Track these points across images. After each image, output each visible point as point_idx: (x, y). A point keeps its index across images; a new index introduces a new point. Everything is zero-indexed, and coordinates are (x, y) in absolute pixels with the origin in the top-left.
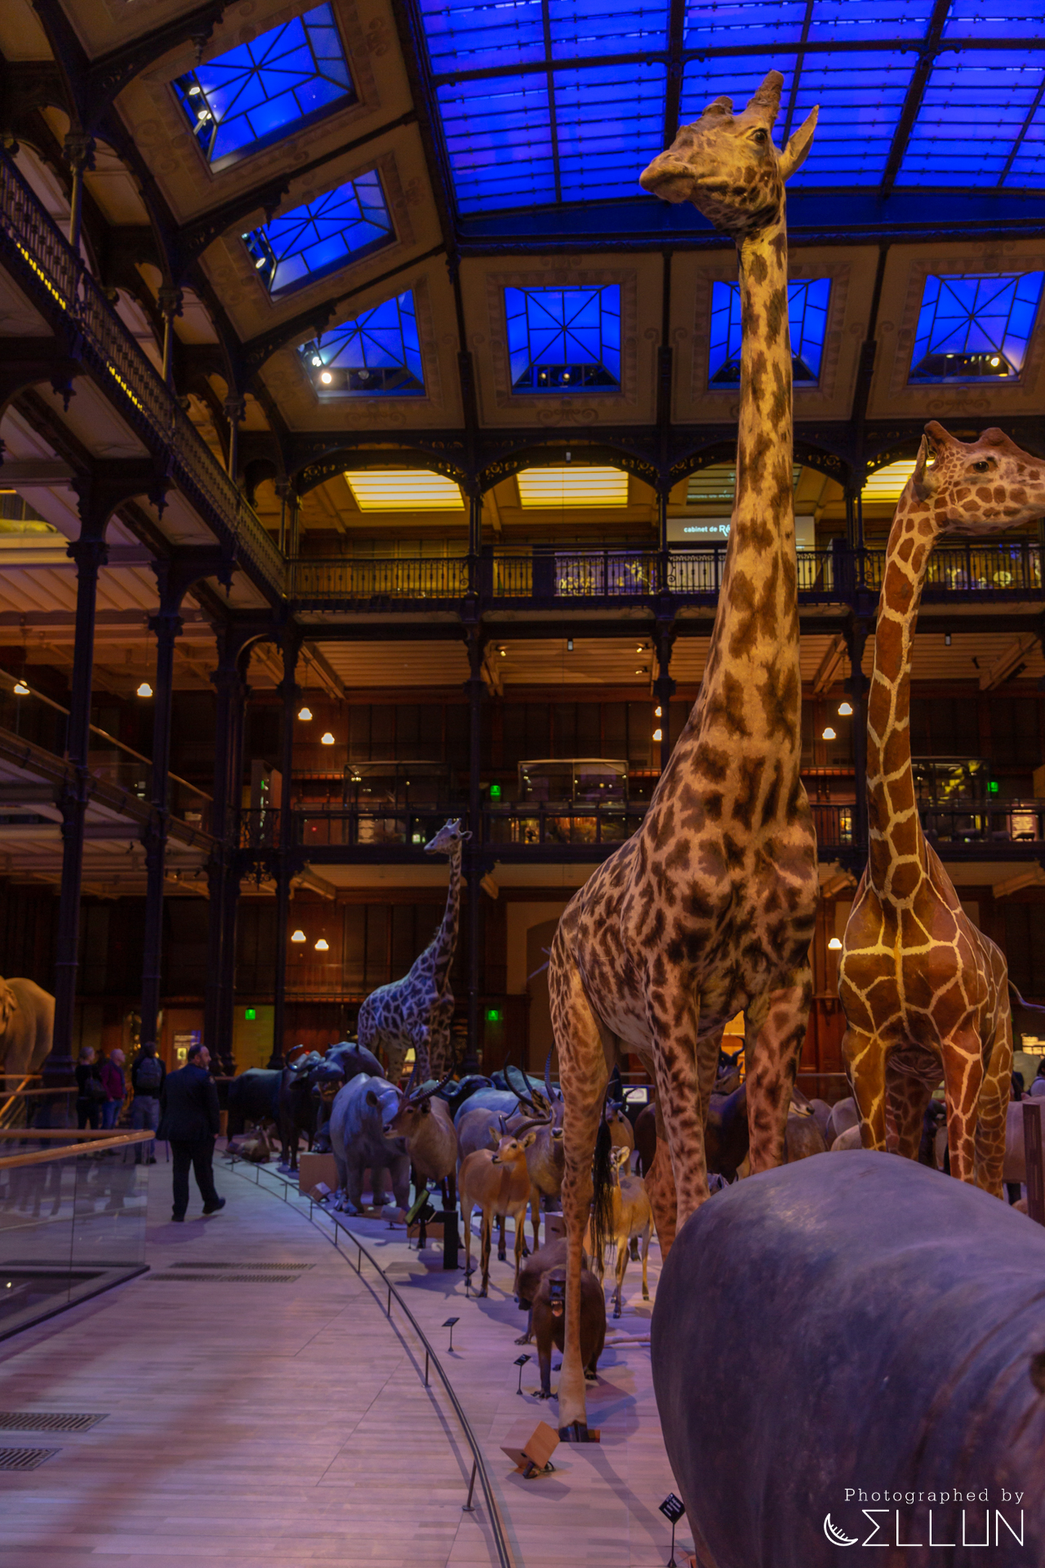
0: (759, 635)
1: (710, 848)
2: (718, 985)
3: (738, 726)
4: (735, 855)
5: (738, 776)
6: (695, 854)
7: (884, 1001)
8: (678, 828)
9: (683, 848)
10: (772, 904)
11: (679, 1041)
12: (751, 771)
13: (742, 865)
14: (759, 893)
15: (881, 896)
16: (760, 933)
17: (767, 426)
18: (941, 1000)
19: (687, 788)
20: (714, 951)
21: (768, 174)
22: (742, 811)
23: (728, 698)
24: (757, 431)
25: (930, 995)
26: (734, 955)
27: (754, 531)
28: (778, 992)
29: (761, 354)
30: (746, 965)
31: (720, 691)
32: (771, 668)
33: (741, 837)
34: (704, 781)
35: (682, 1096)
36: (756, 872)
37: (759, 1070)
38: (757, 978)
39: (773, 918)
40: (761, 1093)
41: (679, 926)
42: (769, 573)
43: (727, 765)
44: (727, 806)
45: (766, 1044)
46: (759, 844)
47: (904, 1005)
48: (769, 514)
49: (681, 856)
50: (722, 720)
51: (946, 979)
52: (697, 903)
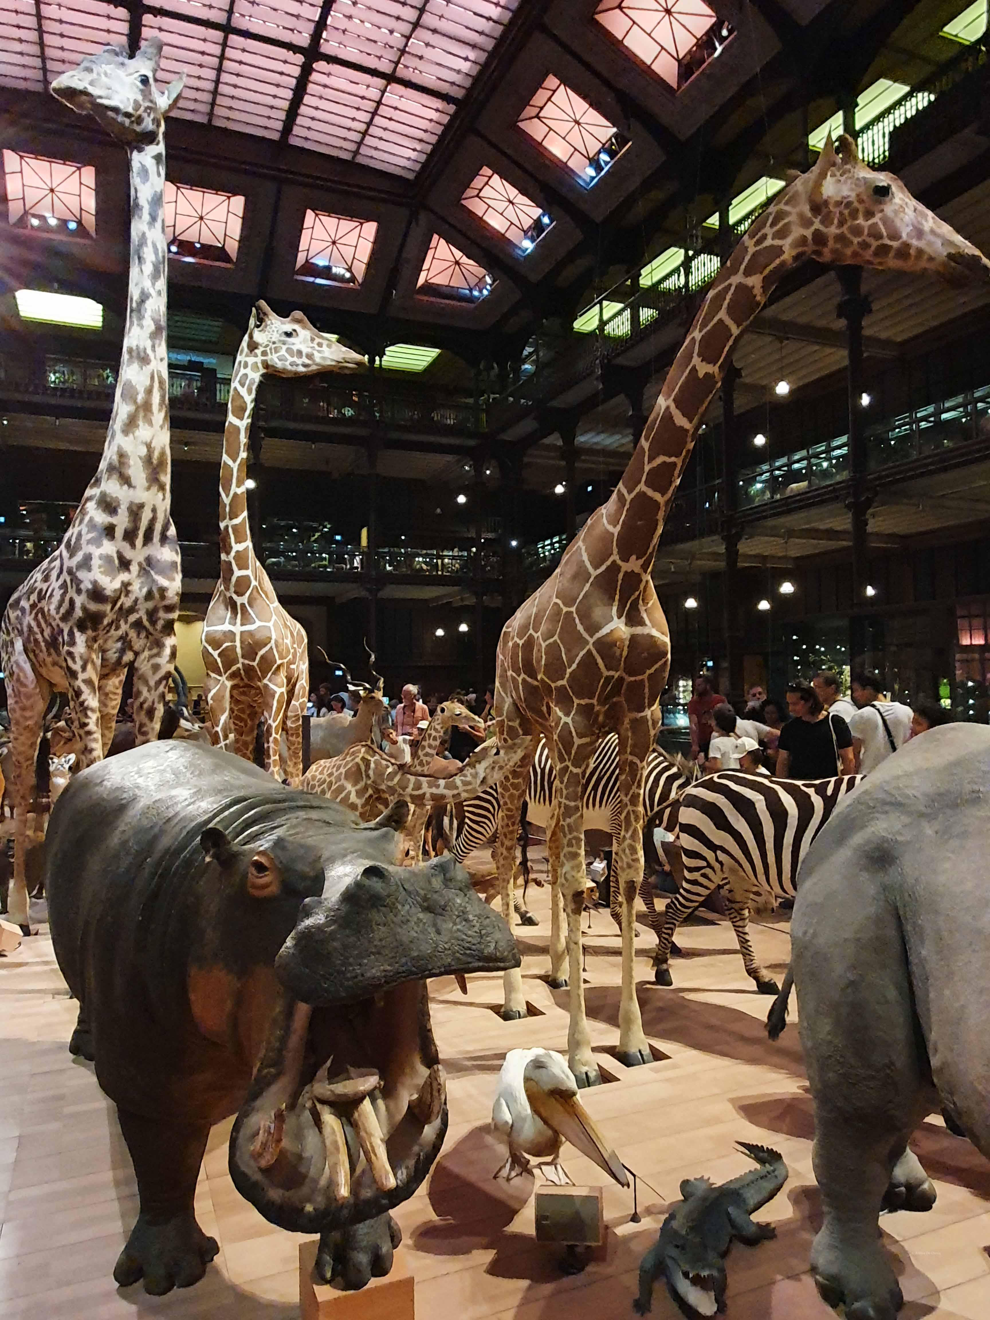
0: (141, 423)
1: (107, 559)
2: (114, 647)
3: (126, 480)
4: (125, 564)
5: (126, 514)
6: (96, 562)
7: (228, 658)
8: (84, 546)
9: (88, 558)
10: (149, 596)
11: (84, 681)
12: (135, 511)
13: (128, 570)
14: (140, 589)
15: (228, 595)
16: (141, 614)
17: (147, 284)
18: (262, 657)
19: (91, 519)
20: (110, 625)
21: (148, 108)
22: (130, 536)
23: (120, 462)
24: (140, 286)
25: (257, 654)
26: (124, 627)
27: (139, 353)
28: (155, 651)
29: (144, 234)
30: (132, 634)
31: (115, 457)
32: (149, 446)
33: (129, 553)
34: (104, 515)
35: (87, 716)
36: (139, 576)
37: (141, 699)
38: (138, 643)
39: (150, 605)
40: (143, 713)
41: (84, 609)
42: (148, 383)
43: (119, 505)
44: (119, 533)
45: (146, 683)
46: (141, 558)
47: (241, 660)
48: (149, 344)
49: (86, 563)
50: (115, 476)
51: (266, 645)
52: (97, 594)
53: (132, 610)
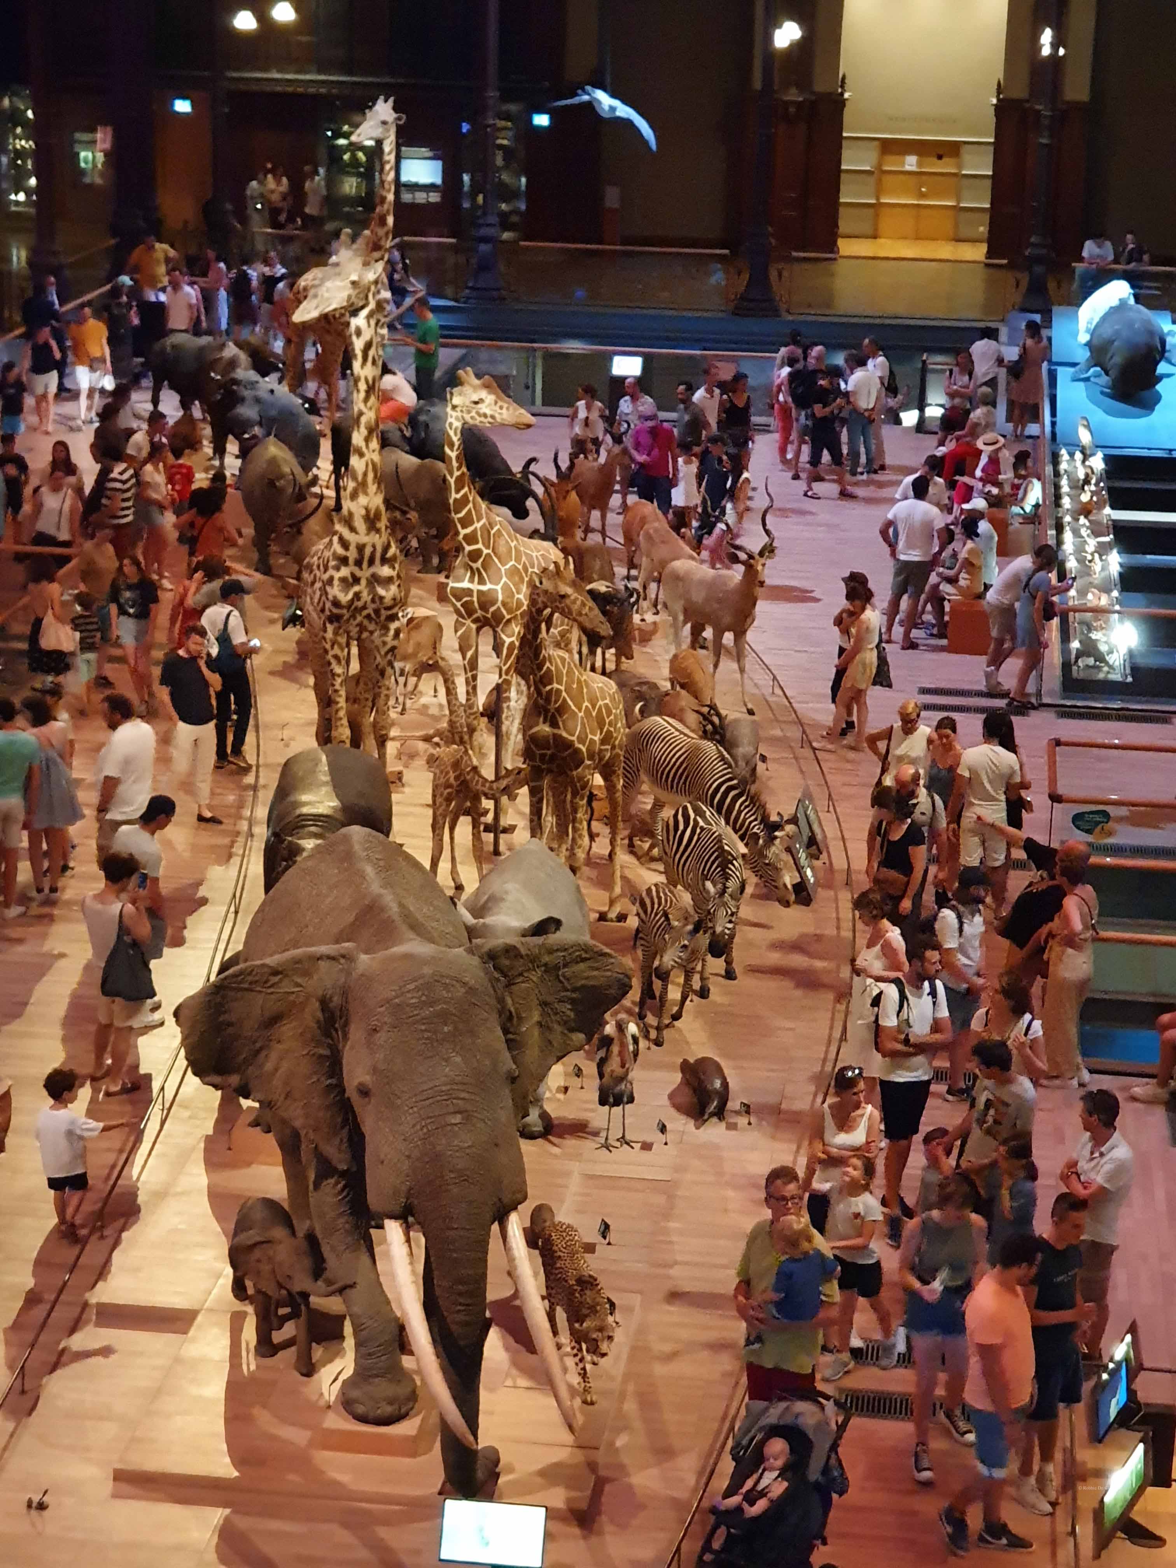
1: (343, 580)
3: (353, 529)
4: (356, 580)
5: (356, 549)
6: (336, 582)
7: (469, 608)
8: (330, 569)
9: (331, 579)
10: (373, 601)
12: (361, 548)
13: (359, 585)
14: (367, 596)
15: (466, 560)
16: (369, 611)
17: (362, 405)
18: (493, 612)
20: (349, 618)
22: (359, 563)
23: (349, 517)
25: (489, 609)
26: (359, 619)
27: (358, 450)
29: (359, 371)
31: (346, 514)
32: (367, 509)
33: (358, 573)
36: (366, 588)
39: (374, 606)
42: (365, 468)
43: (350, 544)
44: (351, 561)
46: (367, 576)
47: (479, 611)
48: (364, 444)
49: (331, 582)
50: (347, 526)
51: (495, 604)
52: (337, 604)
53: (364, 607)
